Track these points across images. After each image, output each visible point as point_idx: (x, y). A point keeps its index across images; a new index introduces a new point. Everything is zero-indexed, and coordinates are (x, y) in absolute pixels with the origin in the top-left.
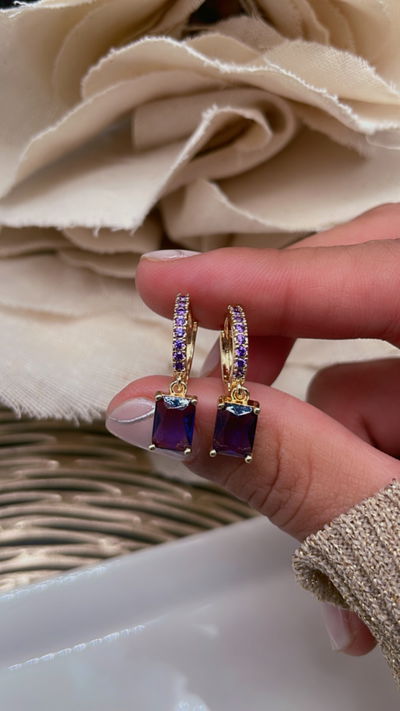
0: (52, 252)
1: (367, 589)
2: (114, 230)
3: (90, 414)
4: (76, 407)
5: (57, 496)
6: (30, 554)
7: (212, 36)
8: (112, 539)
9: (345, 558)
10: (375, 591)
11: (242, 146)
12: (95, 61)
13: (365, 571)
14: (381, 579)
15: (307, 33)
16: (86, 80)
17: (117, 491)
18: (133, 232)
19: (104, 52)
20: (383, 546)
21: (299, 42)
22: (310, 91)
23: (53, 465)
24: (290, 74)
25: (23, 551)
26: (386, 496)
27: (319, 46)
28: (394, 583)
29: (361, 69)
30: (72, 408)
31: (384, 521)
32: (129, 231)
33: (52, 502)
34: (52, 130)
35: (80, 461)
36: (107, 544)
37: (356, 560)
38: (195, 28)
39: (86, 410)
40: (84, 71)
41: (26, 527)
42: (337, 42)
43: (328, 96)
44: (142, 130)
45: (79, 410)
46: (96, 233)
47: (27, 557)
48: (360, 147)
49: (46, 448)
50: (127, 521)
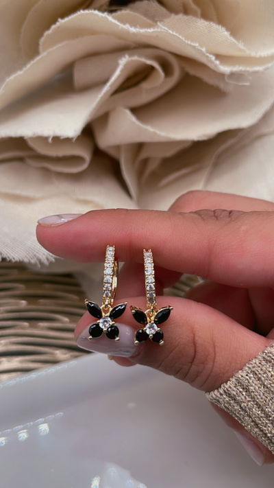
0: (21, 159)
2: (62, 138)
3: (48, 259)
4: (37, 255)
5: (26, 324)
6: (9, 361)
7: (125, 12)
8: (64, 351)
11: (145, 85)
12: (48, 28)
15: (186, 11)
16: (42, 40)
17: (66, 319)
18: (74, 140)
19: (55, 21)
21: (181, 16)
22: (188, 44)
23: (23, 303)
24: (174, 33)
25: (4, 359)
27: (194, 18)
29: (222, 33)
30: (35, 255)
32: (72, 139)
33: (23, 328)
34: (20, 73)
35: (42, 301)
36: (59, 354)
38: (114, 8)
39: (44, 257)
40: (41, 35)
41: (6, 344)
42: (205, 16)
43: (199, 48)
44: (80, 77)
45: (40, 257)
46: (50, 140)
47: (7, 363)
48: (222, 86)
49: (18, 292)
50: (73, 339)
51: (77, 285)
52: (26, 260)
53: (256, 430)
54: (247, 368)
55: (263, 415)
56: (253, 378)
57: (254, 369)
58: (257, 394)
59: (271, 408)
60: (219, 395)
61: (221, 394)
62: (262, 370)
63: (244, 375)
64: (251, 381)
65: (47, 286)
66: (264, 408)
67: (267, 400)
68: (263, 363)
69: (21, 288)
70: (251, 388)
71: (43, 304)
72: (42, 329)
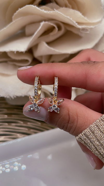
2: (20, 52)
5: (7, 124)
11: (51, 34)
12: (15, 12)
15: (66, 6)
16: (13, 17)
17: (22, 122)
18: (24, 52)
19: (17, 9)
21: (64, 8)
22: (65, 17)
23: (6, 116)
27: (69, 9)
29: (79, 14)
30: (9, 95)
33: (5, 125)
34: (5, 28)
35: (13, 116)
40: (13, 14)
42: (73, 8)
43: (70, 18)
45: (11, 96)
46: (15, 53)
48: (80, 34)
49: (4, 112)
50: (24, 130)
52: (5, 97)
53: (97, 152)
54: (94, 124)
55: (99, 145)
56: (96, 128)
57: (97, 124)
58: (97, 135)
59: (103, 141)
60: (81, 136)
61: (83, 135)
62: (100, 124)
63: (93, 126)
64: (95, 129)
65: (15, 110)
66: (100, 141)
67: (102, 138)
68: (101, 121)
70: (95, 132)
71: (14, 117)
72: (13, 126)
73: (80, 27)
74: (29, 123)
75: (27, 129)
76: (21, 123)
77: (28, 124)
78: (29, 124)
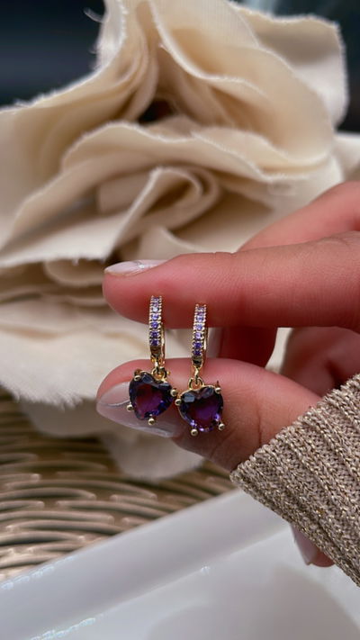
1: (295, 507)
5: (40, 503)
6: (18, 552)
9: (271, 483)
10: (302, 508)
13: (290, 492)
14: (306, 497)
17: (91, 495)
20: (304, 468)
23: (36, 478)
25: (11, 550)
26: (304, 423)
28: (317, 498)
31: (302, 446)
33: (38, 508)
35: (60, 473)
37: (281, 485)
41: (15, 531)
43: (237, 155)
47: (15, 555)
49: (29, 464)
50: (102, 520)
51: (105, 452)
65: (67, 454)
69: (32, 459)
71: (64, 478)
72: (62, 509)
73: (269, 179)
74: (115, 497)
75: (109, 517)
76: (89, 497)
77: (113, 500)
78: (118, 501)
